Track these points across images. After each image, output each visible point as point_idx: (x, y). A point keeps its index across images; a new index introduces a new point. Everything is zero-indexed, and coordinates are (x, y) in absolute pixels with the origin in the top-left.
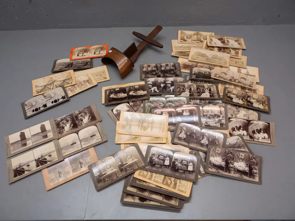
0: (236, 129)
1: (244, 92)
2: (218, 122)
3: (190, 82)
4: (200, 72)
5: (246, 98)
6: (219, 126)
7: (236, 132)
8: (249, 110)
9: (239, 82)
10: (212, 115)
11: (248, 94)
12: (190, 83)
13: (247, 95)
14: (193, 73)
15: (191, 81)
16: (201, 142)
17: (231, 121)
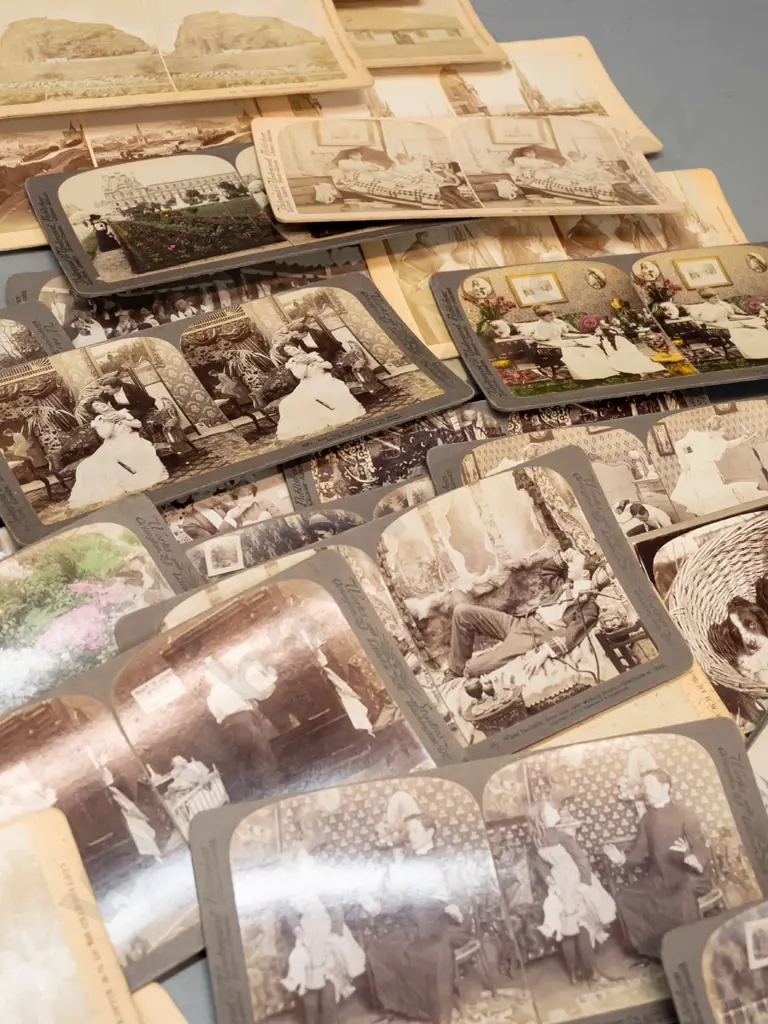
0: (747, 624)
1: (609, 268)
2: (573, 629)
3: (97, 331)
4: (141, 207)
5: (649, 316)
6: (609, 671)
7: (757, 655)
8: (734, 410)
9: (525, 192)
10: (494, 591)
11: (636, 269)
12: (97, 345)
13: (642, 282)
14: (83, 232)
15: (105, 324)
16: (547, 930)
17: (671, 569)
